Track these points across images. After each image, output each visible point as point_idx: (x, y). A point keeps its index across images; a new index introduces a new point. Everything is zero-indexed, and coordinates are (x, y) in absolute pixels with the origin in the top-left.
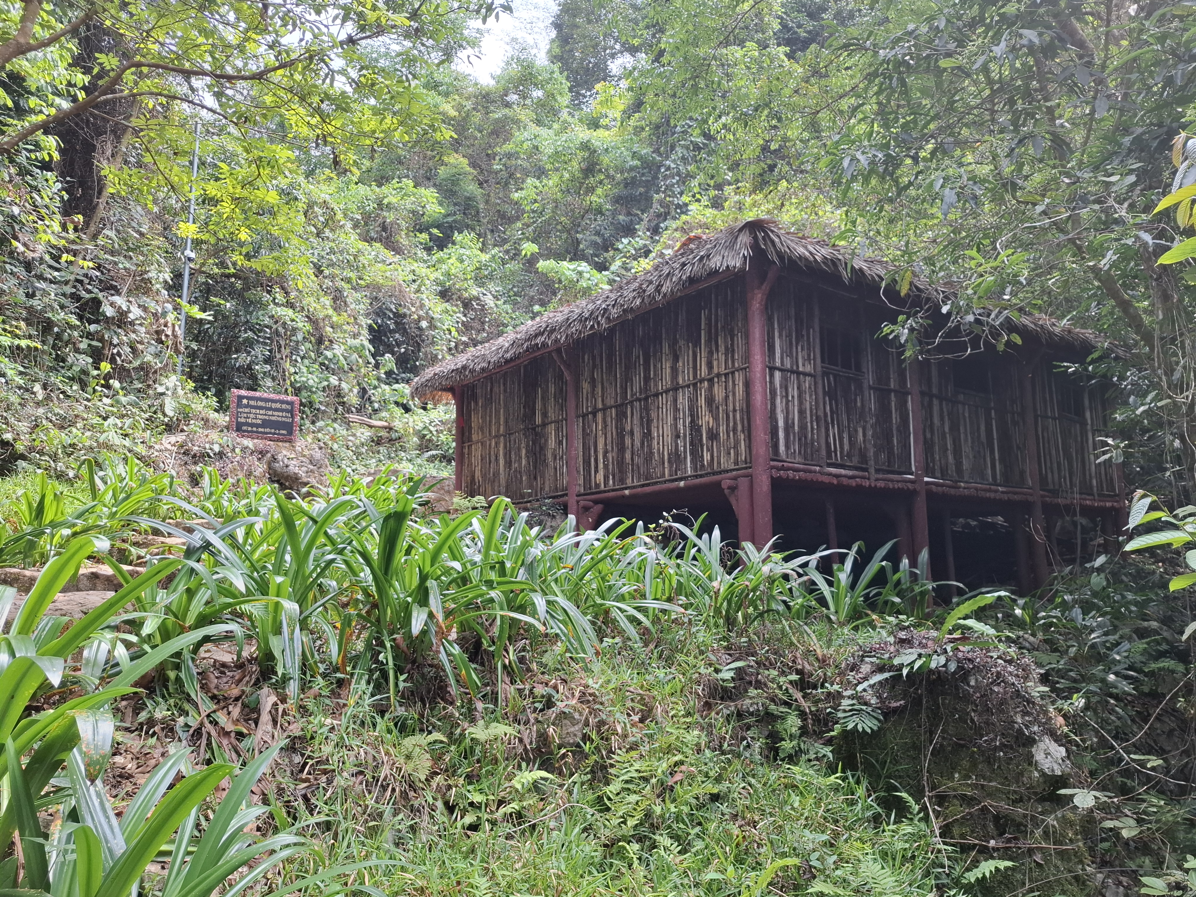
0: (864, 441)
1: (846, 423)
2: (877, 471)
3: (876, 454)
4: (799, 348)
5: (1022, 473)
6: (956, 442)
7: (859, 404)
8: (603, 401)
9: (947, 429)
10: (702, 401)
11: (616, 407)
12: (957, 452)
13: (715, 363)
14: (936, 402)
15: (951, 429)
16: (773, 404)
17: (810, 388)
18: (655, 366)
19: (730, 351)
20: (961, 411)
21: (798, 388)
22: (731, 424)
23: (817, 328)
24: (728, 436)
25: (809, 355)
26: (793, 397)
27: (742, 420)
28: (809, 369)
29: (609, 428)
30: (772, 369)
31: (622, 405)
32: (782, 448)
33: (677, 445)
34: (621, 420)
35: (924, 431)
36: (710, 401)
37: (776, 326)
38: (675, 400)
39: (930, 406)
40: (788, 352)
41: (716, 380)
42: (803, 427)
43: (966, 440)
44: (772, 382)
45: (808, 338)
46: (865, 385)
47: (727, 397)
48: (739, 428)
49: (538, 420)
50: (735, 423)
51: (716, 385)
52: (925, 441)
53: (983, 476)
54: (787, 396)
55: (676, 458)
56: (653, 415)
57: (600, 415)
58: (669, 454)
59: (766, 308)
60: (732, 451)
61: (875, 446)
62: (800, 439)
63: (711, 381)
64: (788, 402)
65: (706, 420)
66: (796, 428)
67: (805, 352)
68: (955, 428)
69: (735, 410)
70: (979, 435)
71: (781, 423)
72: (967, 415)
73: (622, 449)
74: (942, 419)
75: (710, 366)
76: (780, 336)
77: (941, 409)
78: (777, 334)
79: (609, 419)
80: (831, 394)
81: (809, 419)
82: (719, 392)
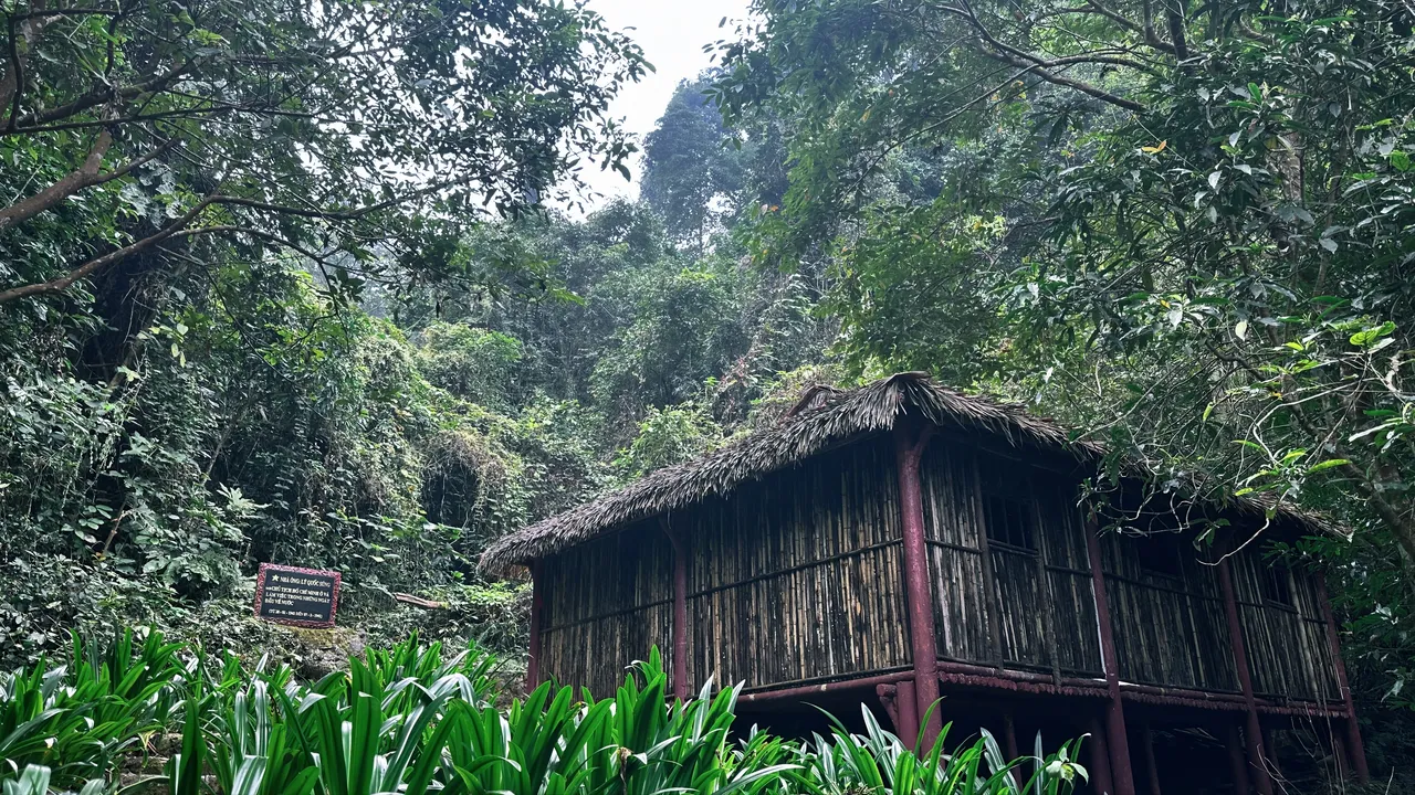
0: (1045, 636)
1: (1021, 612)
2: (1064, 673)
3: (1060, 653)
4: (960, 519)
5: (1230, 674)
6: (1150, 634)
7: (1035, 589)
8: (720, 578)
9: (1138, 620)
10: (845, 582)
11: (736, 586)
12: (1152, 648)
13: (861, 535)
14: (1121, 586)
15: (1142, 620)
16: (935, 588)
17: (976, 568)
18: (785, 537)
19: (879, 521)
20: (1152, 598)
21: (963, 568)
22: (885, 612)
23: (979, 496)
24: (881, 626)
25: (972, 529)
26: (957, 579)
27: (898, 607)
28: (973, 544)
29: (728, 612)
30: (931, 544)
31: (744, 584)
32: (949, 644)
33: (815, 636)
34: (744, 604)
35: (1112, 623)
36: (856, 581)
37: (932, 494)
38: (812, 580)
39: (1116, 590)
40: (948, 524)
41: (863, 556)
42: (971, 617)
43: (1161, 634)
44: (932, 560)
45: (970, 507)
46: (1041, 566)
47: (877, 577)
48: (895, 618)
49: (638, 601)
50: (889, 610)
51: (863, 562)
52: (1115, 637)
53: (1186, 680)
54: (950, 579)
55: (815, 653)
56: (785, 597)
57: (716, 598)
58: (805, 648)
59: (920, 473)
60: (887, 646)
61: (1058, 641)
62: (969, 633)
63: (856, 557)
64: (952, 584)
65: (852, 605)
66: (964, 618)
67: (967, 525)
68: (1147, 619)
69: (888, 594)
70: (1175, 629)
71: (945, 612)
72: (1159, 602)
73: (745, 640)
74: (1131, 608)
75: (855, 539)
76: (938, 505)
77: (1129, 595)
78: (933, 503)
79: (728, 601)
80: (1000, 575)
81: (977, 607)
82: (866, 571)
